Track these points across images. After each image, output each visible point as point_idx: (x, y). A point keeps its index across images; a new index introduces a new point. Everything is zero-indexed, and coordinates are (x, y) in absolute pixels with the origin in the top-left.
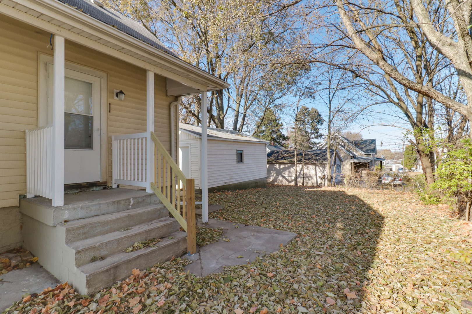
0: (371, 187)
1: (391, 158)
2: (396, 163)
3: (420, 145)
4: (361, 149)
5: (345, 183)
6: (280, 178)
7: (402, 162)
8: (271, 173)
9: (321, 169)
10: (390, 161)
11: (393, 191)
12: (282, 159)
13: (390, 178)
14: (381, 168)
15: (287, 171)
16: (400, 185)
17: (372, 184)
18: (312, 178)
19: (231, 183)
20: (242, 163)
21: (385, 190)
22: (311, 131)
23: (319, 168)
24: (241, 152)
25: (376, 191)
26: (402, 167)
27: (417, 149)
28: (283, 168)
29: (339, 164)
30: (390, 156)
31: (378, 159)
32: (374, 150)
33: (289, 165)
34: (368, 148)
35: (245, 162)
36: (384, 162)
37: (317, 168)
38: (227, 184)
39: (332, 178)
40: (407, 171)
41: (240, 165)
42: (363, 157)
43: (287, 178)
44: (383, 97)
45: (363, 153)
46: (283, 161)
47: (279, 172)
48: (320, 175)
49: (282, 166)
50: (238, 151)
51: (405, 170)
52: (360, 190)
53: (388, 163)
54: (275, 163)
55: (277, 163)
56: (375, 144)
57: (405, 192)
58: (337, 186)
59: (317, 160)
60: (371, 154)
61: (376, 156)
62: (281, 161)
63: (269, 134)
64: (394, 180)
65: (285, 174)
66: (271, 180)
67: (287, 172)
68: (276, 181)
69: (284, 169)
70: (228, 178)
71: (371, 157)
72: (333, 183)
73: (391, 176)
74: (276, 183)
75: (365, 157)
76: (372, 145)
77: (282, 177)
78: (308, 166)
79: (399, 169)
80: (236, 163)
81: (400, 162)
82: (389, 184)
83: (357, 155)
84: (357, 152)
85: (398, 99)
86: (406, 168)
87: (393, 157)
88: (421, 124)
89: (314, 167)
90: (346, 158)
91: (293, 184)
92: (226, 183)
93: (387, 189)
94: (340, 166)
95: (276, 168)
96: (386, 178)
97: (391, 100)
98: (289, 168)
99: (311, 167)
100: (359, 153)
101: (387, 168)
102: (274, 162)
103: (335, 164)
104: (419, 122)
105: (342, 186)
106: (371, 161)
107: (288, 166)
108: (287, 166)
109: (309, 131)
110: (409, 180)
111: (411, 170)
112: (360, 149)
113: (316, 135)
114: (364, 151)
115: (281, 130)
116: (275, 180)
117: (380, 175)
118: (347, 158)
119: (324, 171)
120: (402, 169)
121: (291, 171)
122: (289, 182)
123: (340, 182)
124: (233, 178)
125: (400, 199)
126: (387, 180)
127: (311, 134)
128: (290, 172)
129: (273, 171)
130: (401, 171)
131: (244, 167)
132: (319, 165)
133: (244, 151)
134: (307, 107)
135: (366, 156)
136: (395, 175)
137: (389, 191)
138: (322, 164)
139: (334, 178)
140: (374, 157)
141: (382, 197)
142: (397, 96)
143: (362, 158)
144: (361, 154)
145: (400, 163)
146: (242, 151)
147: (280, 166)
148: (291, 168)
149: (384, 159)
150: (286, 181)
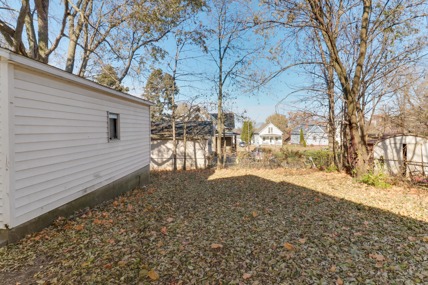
5: (238, 162)
9: (201, 145)
14: (235, 142)
15: (156, 149)
19: (96, 188)
22: (165, 100)
23: (199, 145)
24: (115, 117)
32: (234, 125)
33: (159, 141)
34: (229, 122)
35: (122, 139)
37: (197, 144)
38: (89, 192)
41: (114, 143)
42: (225, 132)
43: (156, 160)
50: (111, 113)
65: (153, 154)
67: (155, 152)
70: (91, 178)
72: (224, 164)
76: (232, 119)
89: (192, 143)
92: (85, 190)
98: (158, 145)
99: (190, 144)
105: (232, 168)
107: (158, 143)
109: (162, 100)
113: (170, 105)
121: (162, 150)
122: (159, 165)
124: (101, 174)
126: (261, 156)
128: (159, 151)
131: (120, 149)
132: (199, 141)
133: (121, 116)
137: (282, 169)
138: (203, 139)
139: (225, 158)
146: (117, 115)
148: (162, 146)
150: (154, 164)
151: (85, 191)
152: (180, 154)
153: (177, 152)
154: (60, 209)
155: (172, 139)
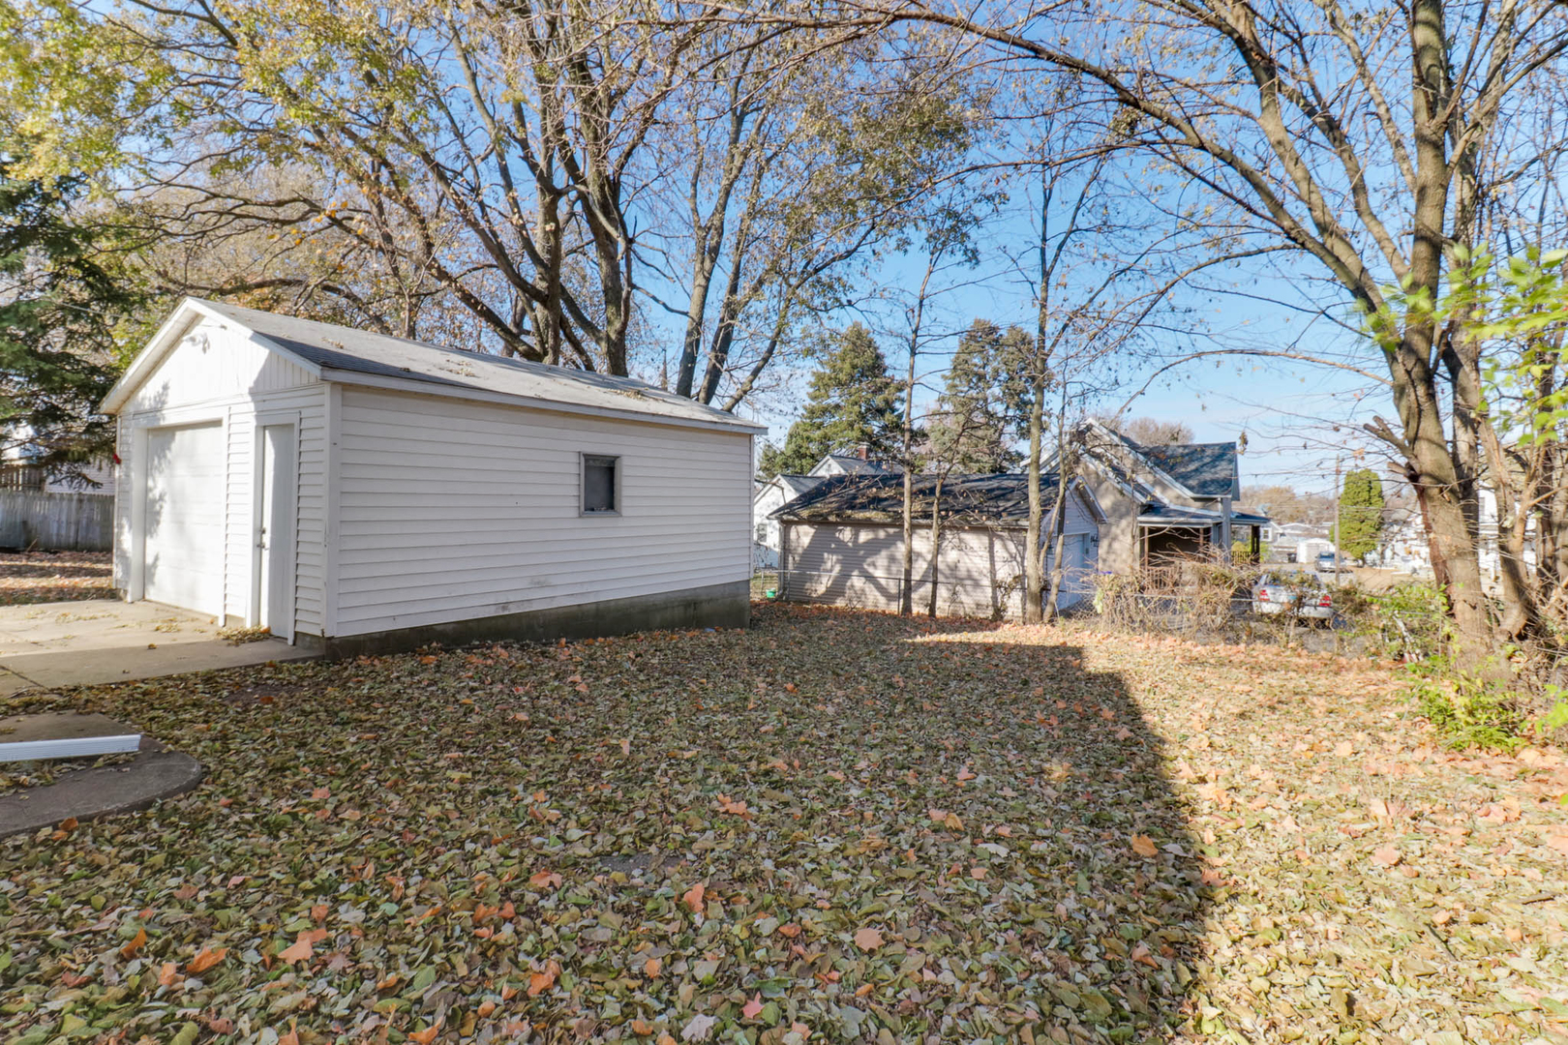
0: (1205, 631)
1: (1292, 519)
2: (1309, 535)
3: (1422, 447)
4: (1183, 478)
5: (1099, 608)
6: (857, 582)
7: (1332, 533)
8: (823, 562)
9: (1012, 547)
10: (1289, 528)
11: (1294, 650)
12: (863, 507)
13: (1284, 596)
14: (1256, 551)
15: (884, 553)
16: (1322, 623)
17: (1207, 619)
18: (977, 584)
20: (610, 513)
21: (1259, 645)
22: (1007, 410)
23: (1005, 547)
24: (614, 463)
25: (1223, 649)
26: (1333, 549)
27: (1410, 467)
28: (868, 543)
29: (1092, 533)
30: (1288, 510)
31: (1243, 517)
32: (1229, 485)
33: (891, 530)
34: (1207, 476)
36: (1269, 531)
37: (998, 545)
38: (513, 610)
39: (1045, 588)
40: (1349, 563)
41: (601, 523)
42: (1187, 510)
43: (883, 582)
44: (1250, 209)
45: (1189, 494)
46: (868, 514)
47: (854, 560)
48: (1004, 573)
49: (864, 536)
50: (587, 455)
51: (1342, 559)
52: (1154, 645)
53: (1282, 535)
54: (837, 524)
55: (846, 525)
56: (1233, 461)
57: (1343, 661)
58: (1060, 620)
59: (998, 515)
60: (1219, 497)
61: (1237, 508)
62: (860, 515)
63: (853, 417)
64: (1300, 602)
65: (874, 565)
66: (821, 589)
67: (881, 560)
68: (842, 594)
69: (874, 547)
70: (522, 584)
71: (1217, 511)
72: (1048, 609)
73: (1288, 584)
74: (840, 603)
75: (1195, 508)
76: (1224, 465)
77: (863, 579)
78: (964, 536)
79: (1322, 557)
80: (574, 513)
81: (1326, 532)
82: (1278, 620)
83: (1166, 501)
84: (1164, 487)
85: (1323, 228)
86: (1345, 554)
87: (1299, 512)
88: (1430, 342)
89: (985, 540)
90: (1123, 509)
91: (895, 608)
92: (505, 605)
93: (1268, 639)
94: (1096, 541)
95: (839, 542)
96: (1269, 590)
97: (1287, 223)
98: (890, 542)
99: (976, 542)
100: (1175, 495)
101: (1280, 553)
102: (832, 518)
103: (1060, 530)
104: (1421, 332)
105: (1081, 624)
106: (1218, 525)
107: (888, 535)
108: (882, 534)
109: (998, 409)
110: (1361, 608)
111: (1363, 560)
112: (1176, 479)
113: (1024, 425)
114: (1191, 488)
115: (897, 405)
116: (837, 589)
117: (1241, 581)
118: (1127, 513)
119: (1023, 558)
120: (1331, 556)
121: (895, 556)
122: (889, 599)
123: (1077, 609)
124: (554, 581)
125: (1321, 703)
126: (1273, 601)
127: (1006, 420)
128: (892, 559)
129: (832, 552)
130: (1327, 564)
131: (624, 533)
132: (1005, 534)
133: (626, 462)
134: (994, 323)
135: (1199, 504)
136: (1303, 582)
137: (1273, 648)
138: (1015, 530)
139: (1054, 590)
140: (1227, 509)
141: (1239, 688)
142: (1318, 213)
143: (1183, 514)
144: (1178, 497)
145: (1323, 536)
146: (614, 458)
147: (856, 536)
149: (1266, 520)
150: (877, 594)
151: (504, 608)
152: (947, 572)
153: (941, 566)
154: (439, 628)
155: (929, 527)
